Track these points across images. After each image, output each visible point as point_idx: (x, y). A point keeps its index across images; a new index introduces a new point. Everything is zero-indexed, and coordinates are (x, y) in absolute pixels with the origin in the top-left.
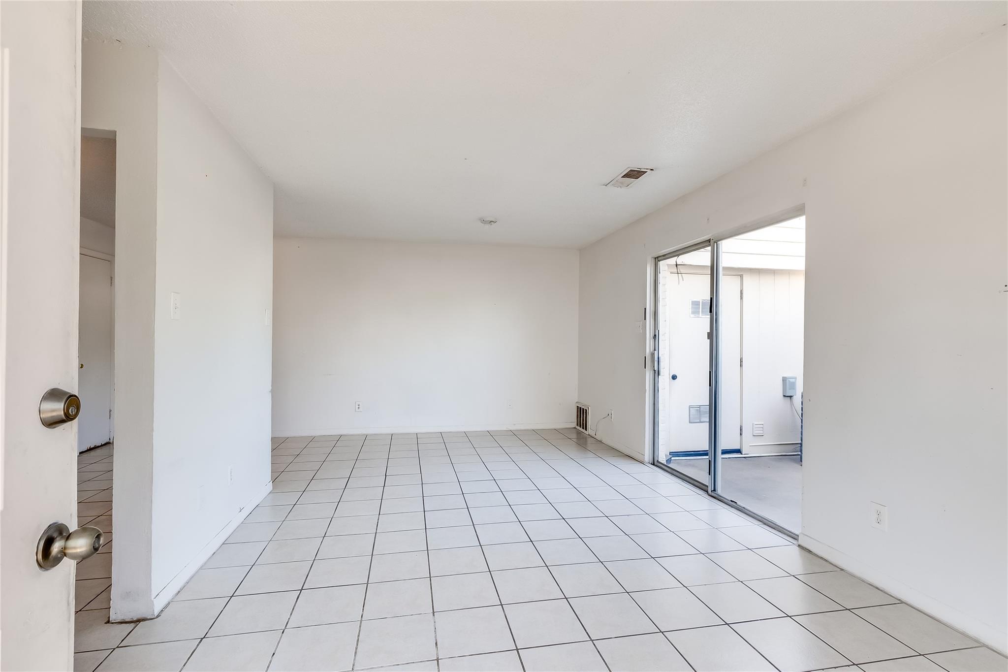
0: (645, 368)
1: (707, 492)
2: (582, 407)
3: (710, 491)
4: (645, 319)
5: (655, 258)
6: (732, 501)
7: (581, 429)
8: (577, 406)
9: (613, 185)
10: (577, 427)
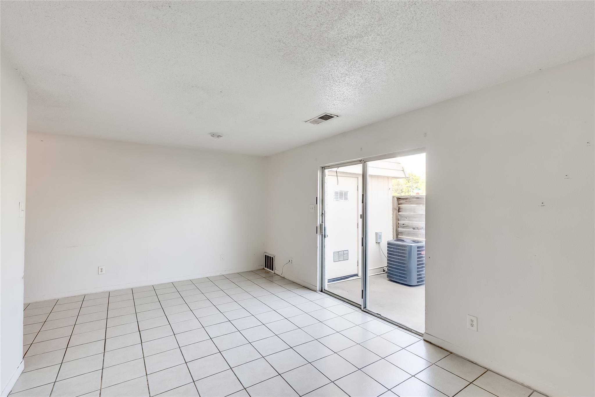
0: (317, 233)
1: (361, 309)
2: (269, 256)
3: (362, 308)
4: (317, 204)
5: (322, 167)
6: (377, 314)
7: (269, 270)
8: (266, 256)
9: (310, 122)
10: (266, 269)
